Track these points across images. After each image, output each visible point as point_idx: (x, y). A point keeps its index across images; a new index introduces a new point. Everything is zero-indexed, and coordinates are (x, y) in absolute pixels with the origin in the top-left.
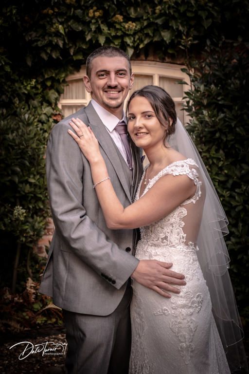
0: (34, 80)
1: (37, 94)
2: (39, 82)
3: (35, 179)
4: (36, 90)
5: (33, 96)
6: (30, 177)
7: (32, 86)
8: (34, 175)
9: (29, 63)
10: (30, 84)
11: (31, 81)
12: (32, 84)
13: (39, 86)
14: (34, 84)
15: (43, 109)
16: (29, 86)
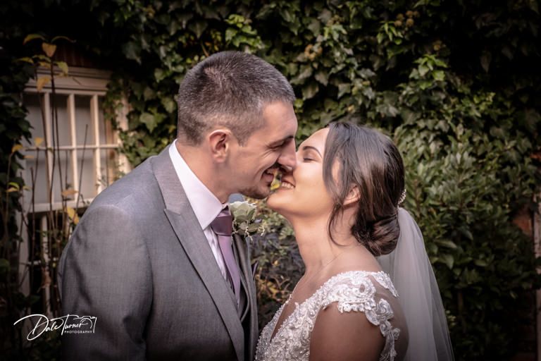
0: (493, 94)
1: (506, 117)
2: (508, 96)
3: (486, 262)
4: (502, 111)
5: (495, 120)
6: (478, 258)
7: (489, 103)
8: (487, 255)
9: (486, 67)
10: (485, 101)
11: (486, 96)
12: (489, 101)
13: (508, 104)
14: (491, 100)
15: (506, 143)
16: (484, 103)
